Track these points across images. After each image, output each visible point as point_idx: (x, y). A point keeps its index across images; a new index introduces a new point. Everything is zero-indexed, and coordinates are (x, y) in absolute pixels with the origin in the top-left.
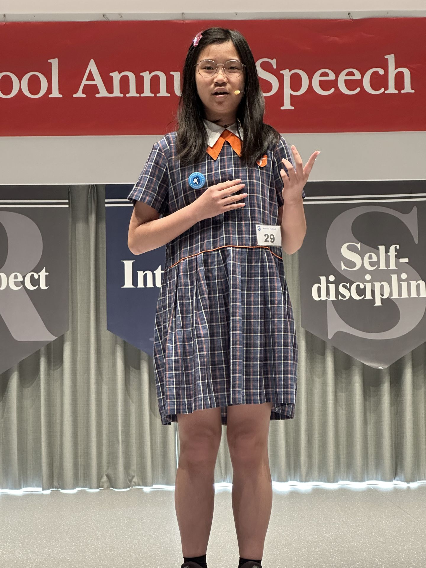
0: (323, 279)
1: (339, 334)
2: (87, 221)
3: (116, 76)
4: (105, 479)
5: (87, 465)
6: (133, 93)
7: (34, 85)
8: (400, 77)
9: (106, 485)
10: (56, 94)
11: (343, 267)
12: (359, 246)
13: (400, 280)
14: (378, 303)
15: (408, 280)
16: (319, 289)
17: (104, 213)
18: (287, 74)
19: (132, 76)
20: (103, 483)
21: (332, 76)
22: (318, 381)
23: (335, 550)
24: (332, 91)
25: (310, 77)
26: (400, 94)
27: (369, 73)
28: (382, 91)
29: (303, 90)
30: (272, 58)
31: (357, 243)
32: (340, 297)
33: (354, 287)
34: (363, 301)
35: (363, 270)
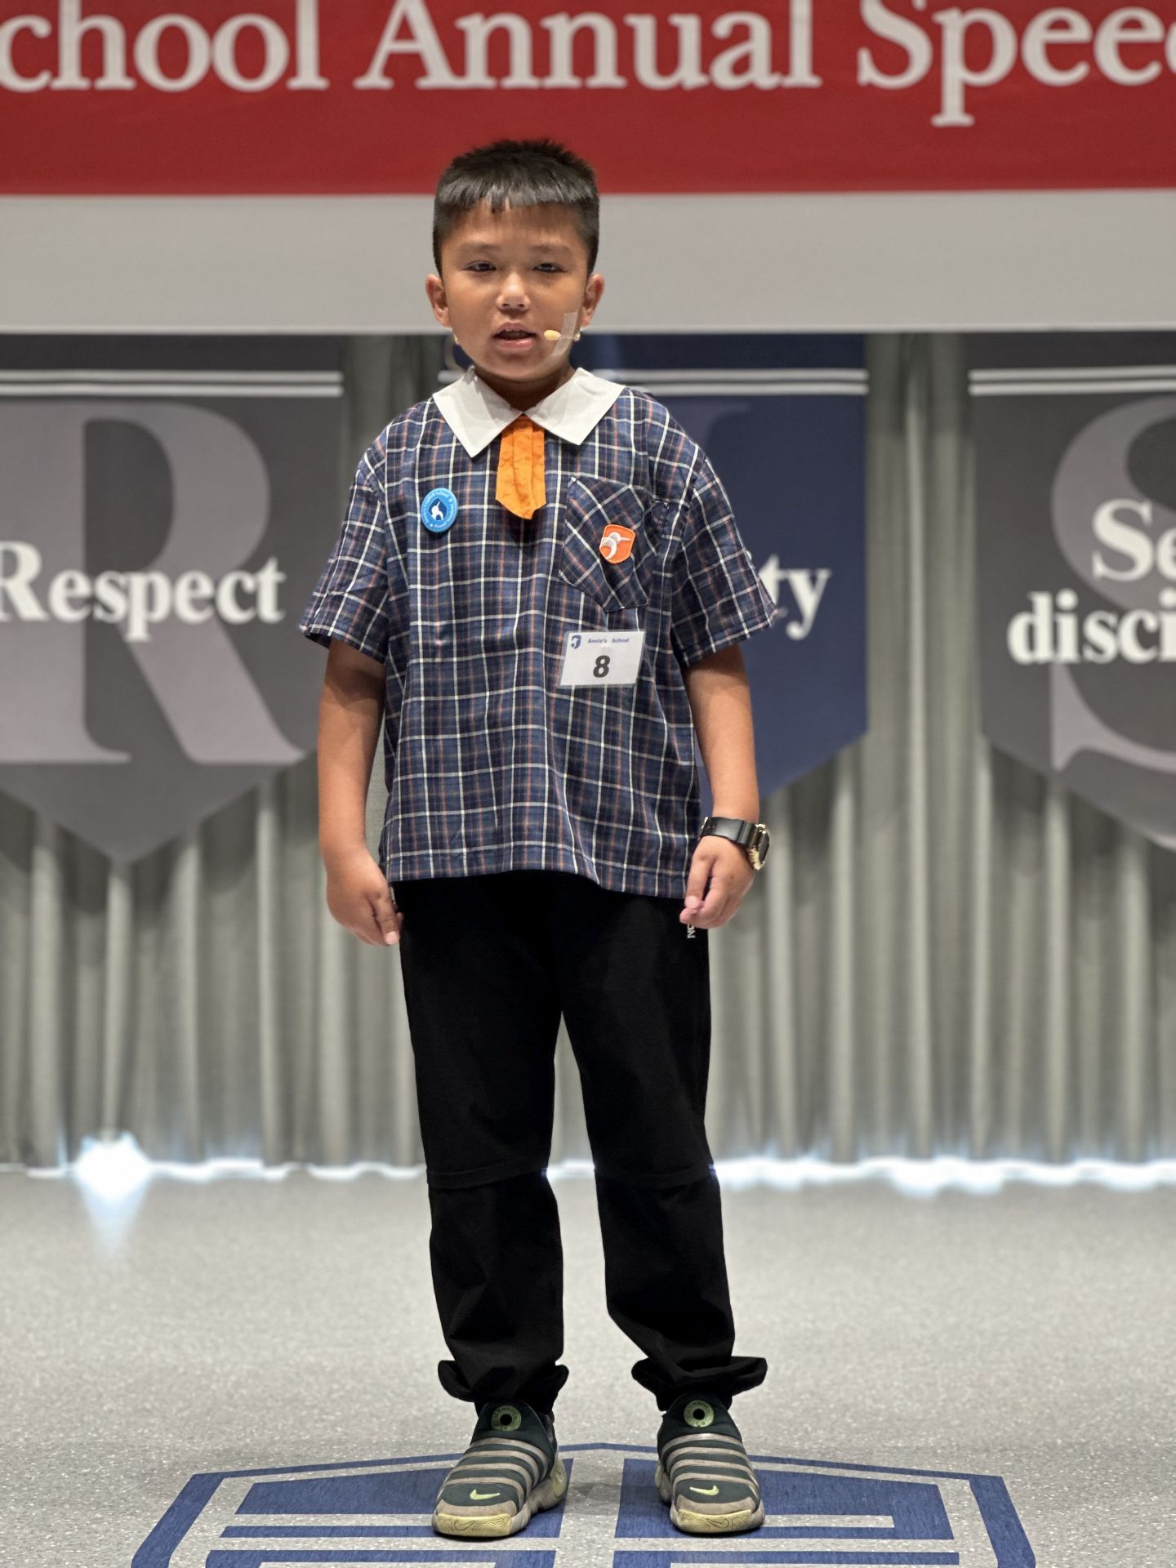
0: (1042, 602)
1: (1085, 758)
3: (476, 29)
6: (521, 76)
7: (250, 53)
10: (309, 77)
11: (1100, 569)
12: (1145, 510)
16: (1031, 631)
18: (953, 23)
19: (518, 28)
21: (1079, 30)
22: (1023, 885)
23: (1057, 1359)
24: (1080, 72)
25: (1020, 31)
29: (998, 69)
31: (1141, 501)
32: (1089, 654)
33: (1128, 626)
34: (1156, 665)
35: (1155, 579)
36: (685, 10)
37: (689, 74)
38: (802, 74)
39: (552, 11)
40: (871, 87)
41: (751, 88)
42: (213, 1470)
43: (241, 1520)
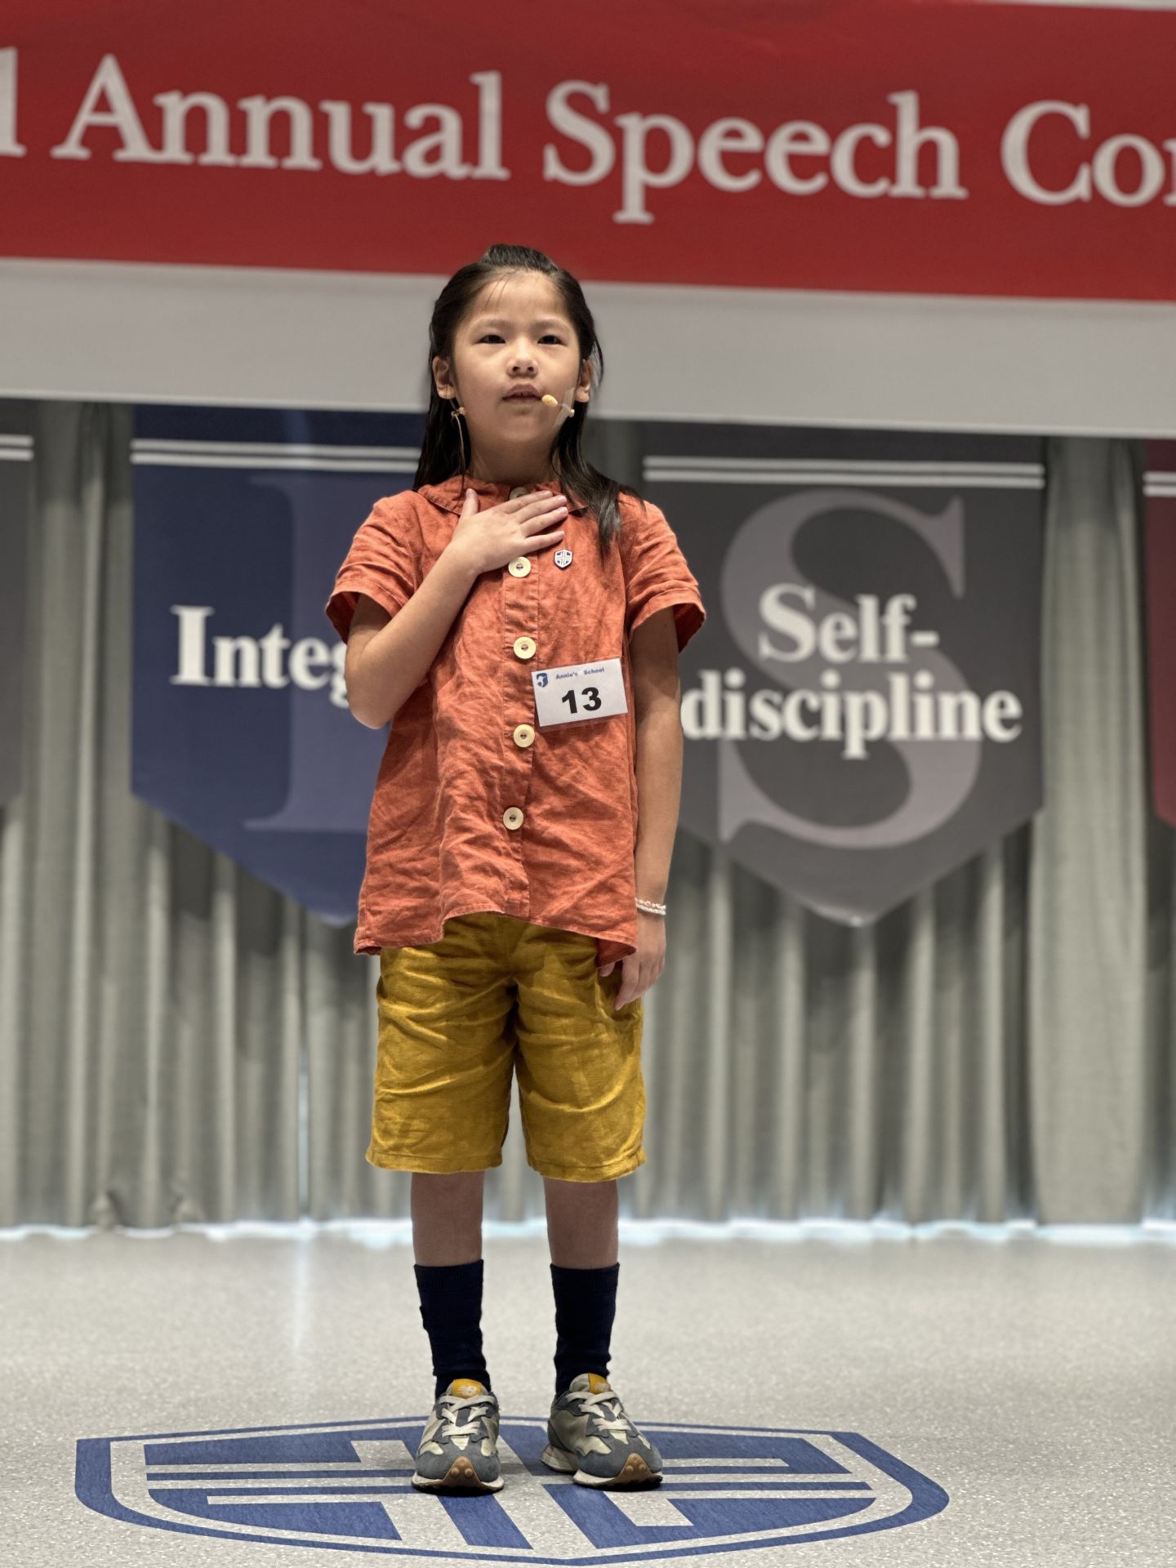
0: (711, 679)
1: (751, 831)
2: (77, 498)
3: (174, 106)
4: (102, 1203)
5: (58, 1166)
6: (218, 153)
8: (928, 155)
9: (104, 1220)
10: (7, 144)
11: (766, 650)
12: (808, 595)
13: (913, 689)
14: (855, 749)
15: (934, 691)
16: (700, 707)
17: (128, 482)
18: (634, 127)
19: (216, 109)
20: (100, 1213)
21: (751, 140)
24: (751, 180)
25: (697, 136)
26: (928, 200)
27: (849, 139)
28: (880, 187)
29: (676, 172)
30: (594, 81)
31: (805, 586)
32: (756, 732)
33: (792, 705)
34: (817, 744)
35: (818, 661)
36: (379, 99)
37: (382, 160)
38: (491, 166)
39: (250, 93)
40: (556, 184)
41: (442, 179)
42: (94, 1436)
43: (156, 1469)
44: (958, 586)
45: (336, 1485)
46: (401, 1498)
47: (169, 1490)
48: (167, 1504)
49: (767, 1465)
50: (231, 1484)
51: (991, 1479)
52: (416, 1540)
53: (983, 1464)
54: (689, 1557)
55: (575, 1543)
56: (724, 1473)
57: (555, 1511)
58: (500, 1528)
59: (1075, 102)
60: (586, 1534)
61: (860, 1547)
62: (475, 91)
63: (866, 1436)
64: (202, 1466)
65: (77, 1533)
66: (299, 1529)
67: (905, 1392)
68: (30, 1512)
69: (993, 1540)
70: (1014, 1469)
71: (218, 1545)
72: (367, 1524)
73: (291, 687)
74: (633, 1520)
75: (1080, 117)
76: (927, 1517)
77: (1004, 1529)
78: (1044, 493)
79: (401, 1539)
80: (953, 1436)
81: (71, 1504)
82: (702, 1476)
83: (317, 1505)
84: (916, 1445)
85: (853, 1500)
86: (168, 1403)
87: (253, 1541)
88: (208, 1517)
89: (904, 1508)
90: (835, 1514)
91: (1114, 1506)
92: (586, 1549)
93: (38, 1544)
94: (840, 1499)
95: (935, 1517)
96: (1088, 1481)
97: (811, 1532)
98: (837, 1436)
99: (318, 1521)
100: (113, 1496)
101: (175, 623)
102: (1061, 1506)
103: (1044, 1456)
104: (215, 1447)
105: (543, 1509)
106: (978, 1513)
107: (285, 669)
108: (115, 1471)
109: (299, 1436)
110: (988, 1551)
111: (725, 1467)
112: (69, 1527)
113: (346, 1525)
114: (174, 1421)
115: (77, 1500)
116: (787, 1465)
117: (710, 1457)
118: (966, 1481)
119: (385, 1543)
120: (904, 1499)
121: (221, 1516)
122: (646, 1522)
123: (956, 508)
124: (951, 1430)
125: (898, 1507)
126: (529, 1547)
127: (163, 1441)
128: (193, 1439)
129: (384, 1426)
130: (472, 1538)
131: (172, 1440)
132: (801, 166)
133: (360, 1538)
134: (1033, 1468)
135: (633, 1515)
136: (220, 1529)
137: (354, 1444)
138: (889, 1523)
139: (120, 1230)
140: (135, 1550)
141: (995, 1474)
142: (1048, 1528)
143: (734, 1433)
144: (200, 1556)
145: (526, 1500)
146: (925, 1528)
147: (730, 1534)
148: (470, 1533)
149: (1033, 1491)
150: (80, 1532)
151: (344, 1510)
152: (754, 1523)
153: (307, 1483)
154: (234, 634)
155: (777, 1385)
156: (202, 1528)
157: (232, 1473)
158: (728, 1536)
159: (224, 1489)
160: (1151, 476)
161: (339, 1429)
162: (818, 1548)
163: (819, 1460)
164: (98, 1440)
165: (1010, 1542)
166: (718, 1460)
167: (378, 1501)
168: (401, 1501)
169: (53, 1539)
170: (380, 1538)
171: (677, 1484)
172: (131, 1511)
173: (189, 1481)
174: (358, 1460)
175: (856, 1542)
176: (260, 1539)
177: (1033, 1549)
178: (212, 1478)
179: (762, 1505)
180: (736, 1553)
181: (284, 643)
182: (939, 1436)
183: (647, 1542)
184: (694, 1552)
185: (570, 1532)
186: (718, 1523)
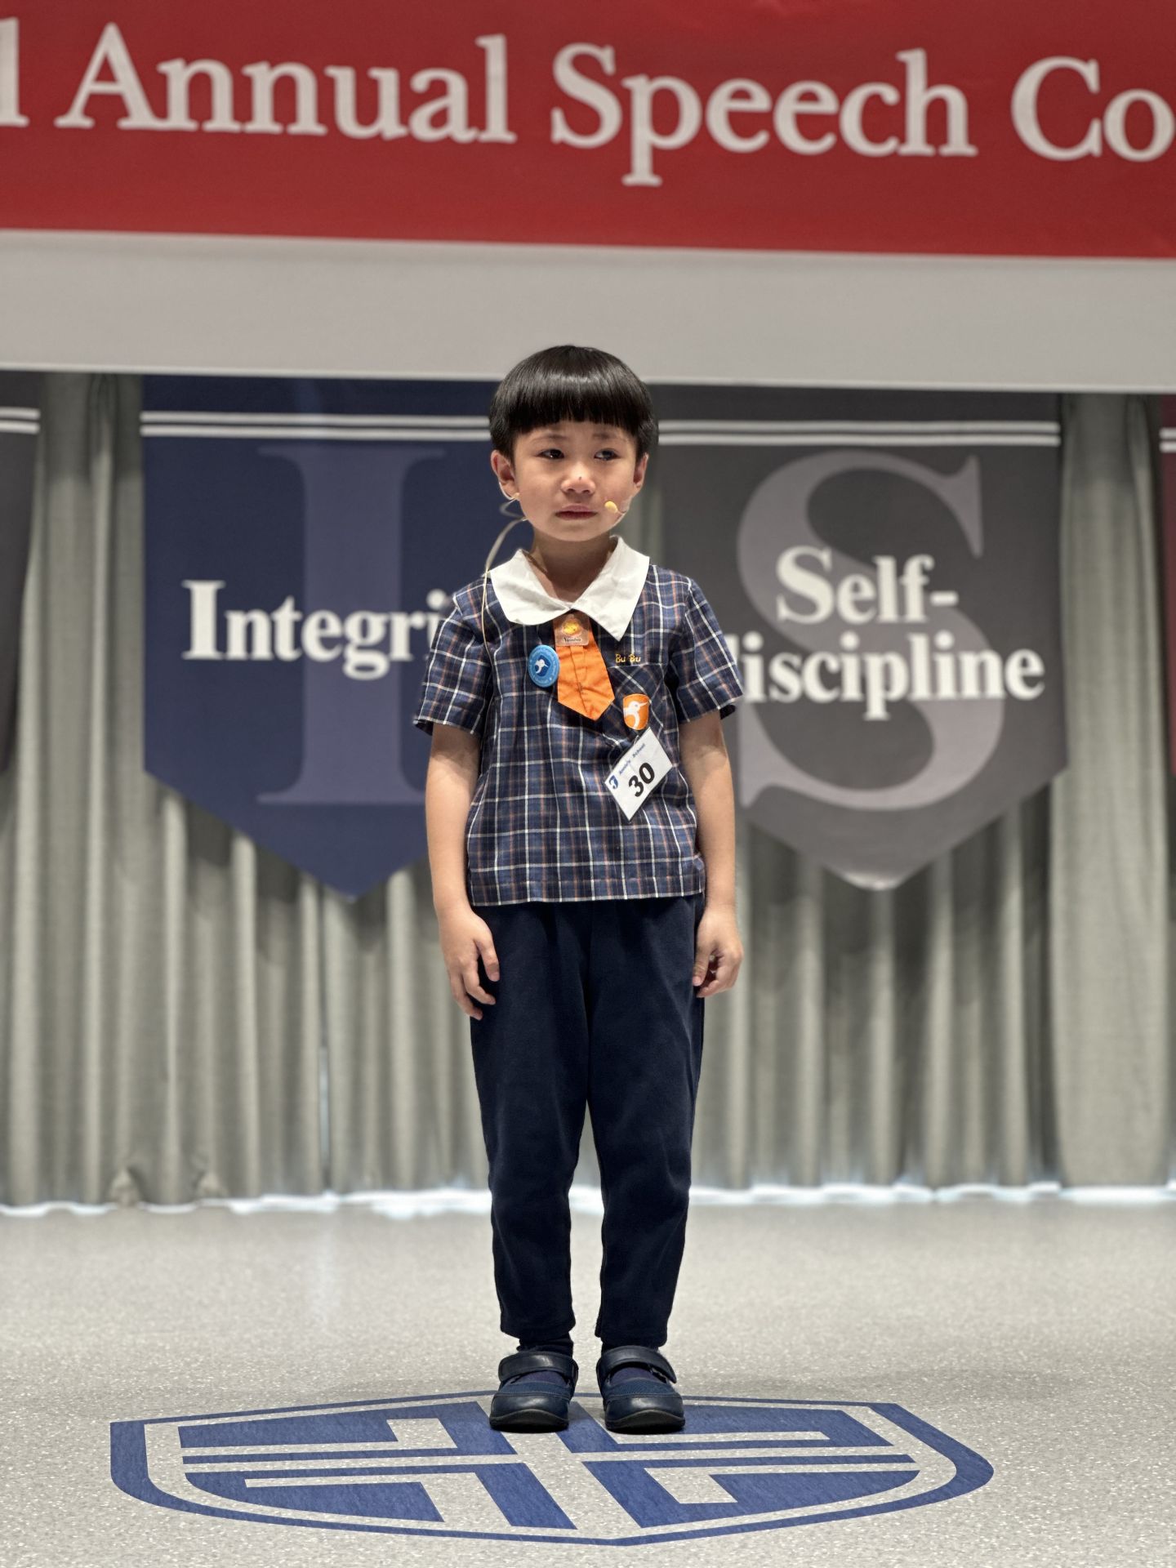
0: (730, 642)
1: (770, 794)
2: (86, 472)
3: (178, 74)
4: (123, 1179)
5: (75, 1141)
6: (222, 120)
8: (937, 113)
9: (125, 1198)
10: (8, 114)
11: (784, 612)
12: (825, 557)
13: (933, 649)
14: (876, 710)
15: (954, 651)
17: (135, 454)
18: (642, 89)
19: (221, 74)
20: (121, 1189)
21: (760, 101)
24: (761, 139)
25: (704, 99)
26: (937, 157)
27: (857, 99)
28: (890, 146)
29: (685, 133)
30: (601, 44)
31: (821, 549)
32: (775, 694)
33: (811, 667)
35: (836, 622)
36: (384, 64)
37: (388, 125)
38: (497, 129)
39: (254, 60)
40: (564, 146)
41: (449, 141)
42: (127, 1419)
43: (192, 1452)
44: (976, 546)
45: (374, 1465)
46: (441, 1478)
47: (208, 1474)
48: (204, 1488)
49: (806, 1439)
50: (269, 1466)
51: (1034, 1449)
52: (459, 1521)
53: (1025, 1434)
54: (734, 1535)
55: (619, 1523)
56: (765, 1447)
57: (597, 1489)
58: (543, 1509)
59: (1085, 59)
60: (629, 1513)
61: (909, 1522)
62: (481, 55)
63: (905, 1407)
64: (238, 1448)
65: (116, 1520)
66: (340, 1512)
67: (941, 1361)
68: (68, 1499)
69: (1041, 1512)
70: (1056, 1439)
71: (259, 1530)
72: (408, 1505)
73: (303, 659)
74: (674, 1495)
75: (1090, 72)
76: (973, 1490)
77: (1051, 1502)
78: (1059, 450)
79: (443, 1521)
80: (992, 1406)
81: (108, 1490)
82: (743, 1450)
83: (356, 1486)
84: (956, 1416)
85: (896, 1472)
86: (202, 1383)
87: (293, 1525)
88: (247, 1501)
89: (950, 1480)
90: (879, 1487)
91: (1160, 1475)
92: (629, 1527)
93: (76, 1532)
94: (884, 1472)
95: (980, 1490)
96: (1133, 1450)
97: (856, 1507)
98: (875, 1407)
99: (358, 1503)
100: (149, 1480)
101: (187, 596)
102: (1106, 1477)
103: (1087, 1425)
104: (249, 1428)
105: (585, 1487)
106: (1023, 1484)
107: (298, 642)
108: (151, 1455)
109: (334, 1416)
110: (1036, 1525)
111: (766, 1442)
112: (107, 1514)
113: (387, 1507)
114: (206, 1403)
115: (115, 1486)
116: (828, 1438)
117: (749, 1431)
118: (1009, 1452)
119: (427, 1525)
120: (948, 1472)
121: (260, 1499)
122: (690, 1500)
123: (972, 468)
124: (990, 1400)
125: (941, 1479)
126: (573, 1527)
127: (198, 1422)
128: (227, 1420)
129: (419, 1404)
130: (516, 1519)
131: (206, 1422)
132: (809, 126)
133: (402, 1520)
134: (1076, 1438)
135: (676, 1493)
136: (260, 1513)
137: (390, 1422)
138: (933, 1496)
139: (142, 1206)
140: (175, 1536)
141: (1038, 1444)
142: (1097, 1500)
143: (772, 1406)
144: (242, 1542)
145: (567, 1478)
146: (972, 1501)
147: (774, 1510)
148: (512, 1514)
149: (1078, 1461)
150: (119, 1519)
151: (383, 1491)
152: (798, 1499)
153: (344, 1464)
154: (246, 608)
155: (812, 1354)
156: (241, 1513)
157: (269, 1455)
158: (772, 1513)
159: (262, 1472)
160: (1167, 433)
161: (374, 1407)
162: (864, 1524)
163: (860, 1432)
164: (131, 1423)
165: (1058, 1515)
166: (758, 1433)
167: (418, 1481)
168: (440, 1481)
169: (91, 1527)
170: (420, 1518)
171: (718, 1459)
172: (169, 1496)
173: (226, 1464)
174: (396, 1440)
175: (902, 1517)
176: (301, 1523)
177: (1082, 1522)
178: (249, 1461)
179: (805, 1479)
180: (782, 1531)
181: (297, 616)
182: (979, 1406)
183: (692, 1519)
184: (739, 1529)
185: (613, 1510)
186: (763, 1500)
